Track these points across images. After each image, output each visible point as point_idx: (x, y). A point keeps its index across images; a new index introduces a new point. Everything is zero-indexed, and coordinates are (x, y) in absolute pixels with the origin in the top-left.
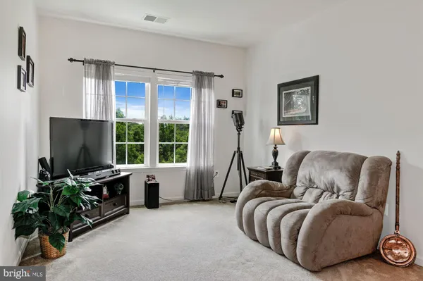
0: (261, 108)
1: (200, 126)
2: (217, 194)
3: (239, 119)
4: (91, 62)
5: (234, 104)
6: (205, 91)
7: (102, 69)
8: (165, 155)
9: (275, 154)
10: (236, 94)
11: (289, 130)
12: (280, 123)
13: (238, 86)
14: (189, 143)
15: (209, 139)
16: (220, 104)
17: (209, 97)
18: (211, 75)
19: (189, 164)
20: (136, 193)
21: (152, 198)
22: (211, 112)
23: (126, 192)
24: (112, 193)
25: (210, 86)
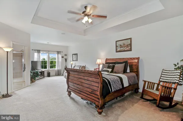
0: (70, 58)
1: (58, 62)
2: (62, 74)
3: (66, 60)
4: (36, 50)
5: (65, 57)
6: (59, 55)
7: (39, 51)
8: (51, 67)
9: (72, 66)
10: (66, 55)
11: (74, 62)
12: (73, 61)
13: (66, 54)
14: (56, 65)
15: (60, 64)
16: (62, 57)
17: (60, 56)
18: (60, 52)
19: (56, 69)
20: (46, 74)
21: (49, 75)
22: (60, 59)
23: (44, 74)
24: (41, 74)
25: (60, 54)
